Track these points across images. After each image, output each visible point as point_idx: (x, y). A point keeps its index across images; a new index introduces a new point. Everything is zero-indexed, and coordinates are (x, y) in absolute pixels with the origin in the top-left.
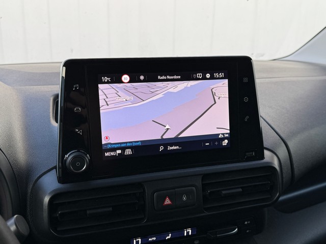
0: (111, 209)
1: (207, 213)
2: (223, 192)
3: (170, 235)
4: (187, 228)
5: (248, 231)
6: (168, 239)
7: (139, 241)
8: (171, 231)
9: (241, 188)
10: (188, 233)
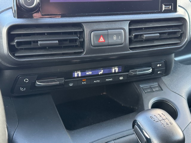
0: (57, 42)
1: (131, 51)
2: (145, 36)
3: (102, 71)
4: (115, 66)
5: (159, 72)
6: (101, 74)
7: (79, 74)
8: (104, 68)
9: (159, 33)
10: (115, 70)
